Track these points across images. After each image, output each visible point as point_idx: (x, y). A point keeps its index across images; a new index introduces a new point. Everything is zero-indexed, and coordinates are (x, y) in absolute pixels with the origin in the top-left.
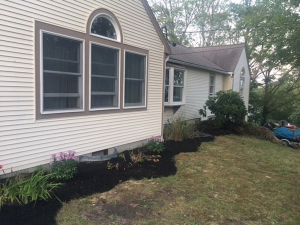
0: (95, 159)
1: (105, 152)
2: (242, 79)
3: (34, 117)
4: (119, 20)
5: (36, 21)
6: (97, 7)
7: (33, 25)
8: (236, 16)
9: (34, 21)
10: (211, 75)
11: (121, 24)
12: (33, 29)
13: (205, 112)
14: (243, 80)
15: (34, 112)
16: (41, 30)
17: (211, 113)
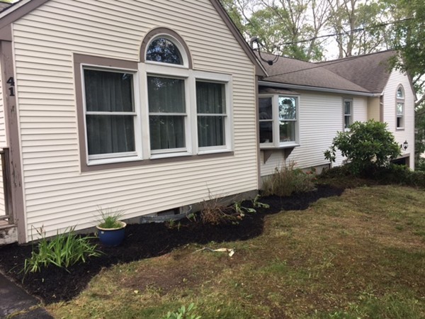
0: (159, 220)
1: (176, 210)
2: (400, 102)
3: (79, 169)
4: (185, 39)
5: (74, 54)
6: (153, 27)
7: (72, 59)
8: (393, 8)
9: (72, 54)
10: (346, 100)
11: (188, 44)
12: (72, 64)
13: (334, 154)
14: (403, 104)
15: (79, 163)
16: (81, 64)
17: (343, 155)
